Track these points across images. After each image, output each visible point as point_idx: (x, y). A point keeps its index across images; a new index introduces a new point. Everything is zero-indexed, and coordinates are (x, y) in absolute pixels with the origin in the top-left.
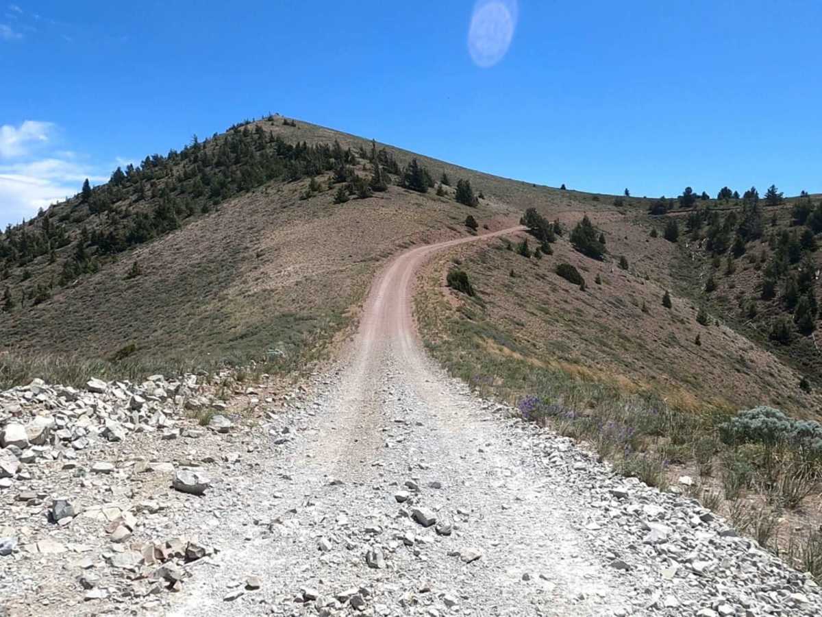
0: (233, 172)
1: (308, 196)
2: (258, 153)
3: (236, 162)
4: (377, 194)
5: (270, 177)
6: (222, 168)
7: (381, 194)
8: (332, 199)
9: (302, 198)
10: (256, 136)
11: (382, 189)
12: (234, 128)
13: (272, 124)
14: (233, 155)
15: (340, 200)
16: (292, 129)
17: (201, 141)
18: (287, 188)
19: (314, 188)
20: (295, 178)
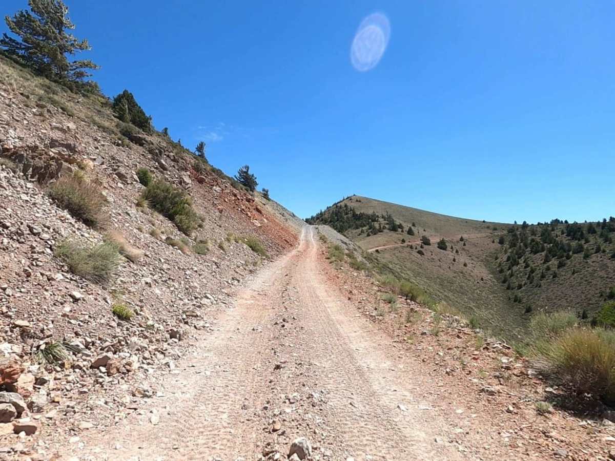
0: (337, 225)
1: (360, 234)
2: (345, 216)
3: (338, 220)
4: (380, 233)
5: (349, 227)
6: (332, 223)
7: (381, 233)
8: (366, 235)
9: (358, 235)
10: (345, 208)
11: (382, 232)
12: (335, 204)
13: (351, 202)
14: (336, 218)
15: (368, 235)
16: (360, 203)
17: (323, 211)
18: (354, 231)
19: (362, 232)
20: (357, 228)
